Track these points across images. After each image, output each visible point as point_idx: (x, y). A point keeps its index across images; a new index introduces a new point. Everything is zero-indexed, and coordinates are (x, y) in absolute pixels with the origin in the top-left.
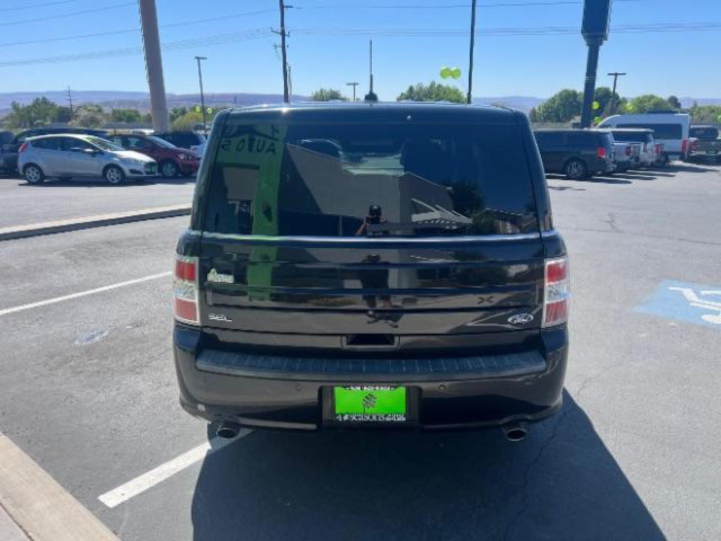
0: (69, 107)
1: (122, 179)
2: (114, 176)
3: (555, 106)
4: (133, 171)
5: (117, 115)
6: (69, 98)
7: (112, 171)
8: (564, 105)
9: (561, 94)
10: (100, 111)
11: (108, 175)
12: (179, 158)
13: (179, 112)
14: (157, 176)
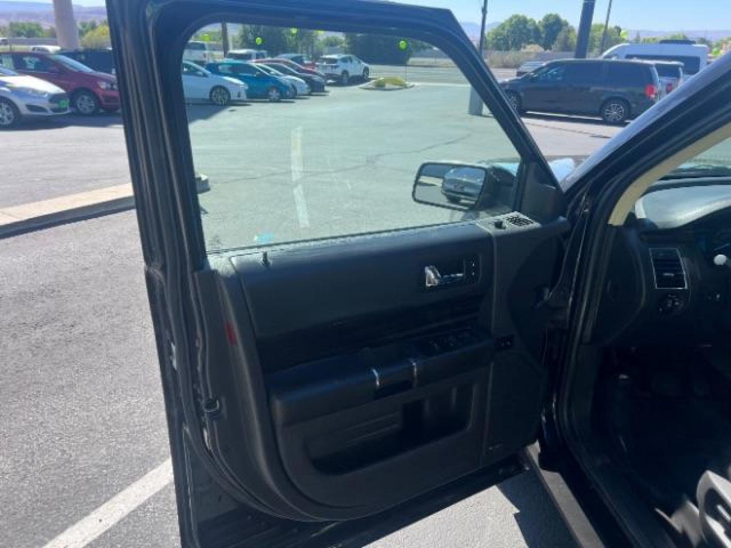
1: (15, 120)
3: (505, 32)
4: (31, 108)
5: (16, 29)
8: (513, 32)
9: (511, 20)
12: (98, 87)
13: (88, 27)
14: (69, 114)
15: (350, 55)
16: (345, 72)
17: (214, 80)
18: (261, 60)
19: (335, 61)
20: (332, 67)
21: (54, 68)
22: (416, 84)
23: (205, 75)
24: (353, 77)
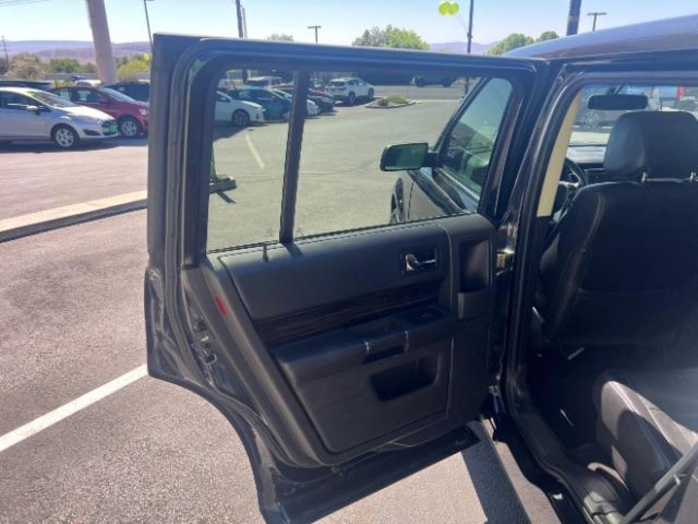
0: (5, 58)
1: (75, 142)
2: (65, 138)
4: (88, 132)
5: (56, 65)
6: (3, 48)
7: (62, 132)
10: (37, 61)
11: (57, 138)
12: (140, 113)
13: (120, 62)
14: (117, 137)
15: (357, 78)
16: (352, 94)
17: (235, 105)
18: (277, 85)
19: (342, 84)
20: (340, 89)
21: (104, 100)
22: (417, 101)
23: (228, 101)
24: (359, 97)
